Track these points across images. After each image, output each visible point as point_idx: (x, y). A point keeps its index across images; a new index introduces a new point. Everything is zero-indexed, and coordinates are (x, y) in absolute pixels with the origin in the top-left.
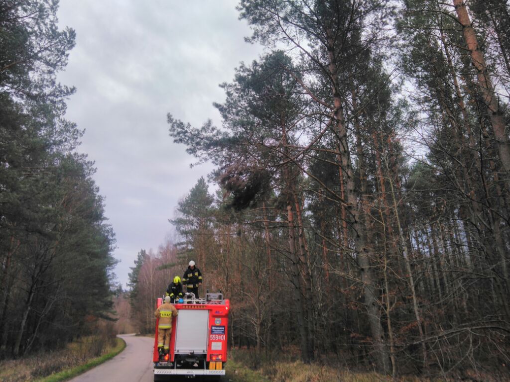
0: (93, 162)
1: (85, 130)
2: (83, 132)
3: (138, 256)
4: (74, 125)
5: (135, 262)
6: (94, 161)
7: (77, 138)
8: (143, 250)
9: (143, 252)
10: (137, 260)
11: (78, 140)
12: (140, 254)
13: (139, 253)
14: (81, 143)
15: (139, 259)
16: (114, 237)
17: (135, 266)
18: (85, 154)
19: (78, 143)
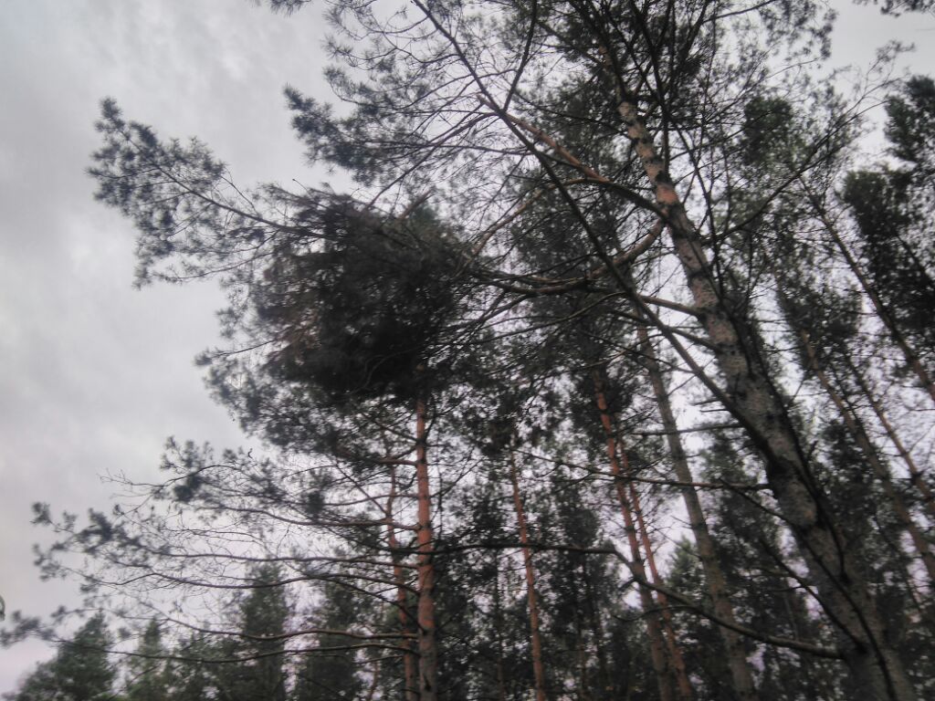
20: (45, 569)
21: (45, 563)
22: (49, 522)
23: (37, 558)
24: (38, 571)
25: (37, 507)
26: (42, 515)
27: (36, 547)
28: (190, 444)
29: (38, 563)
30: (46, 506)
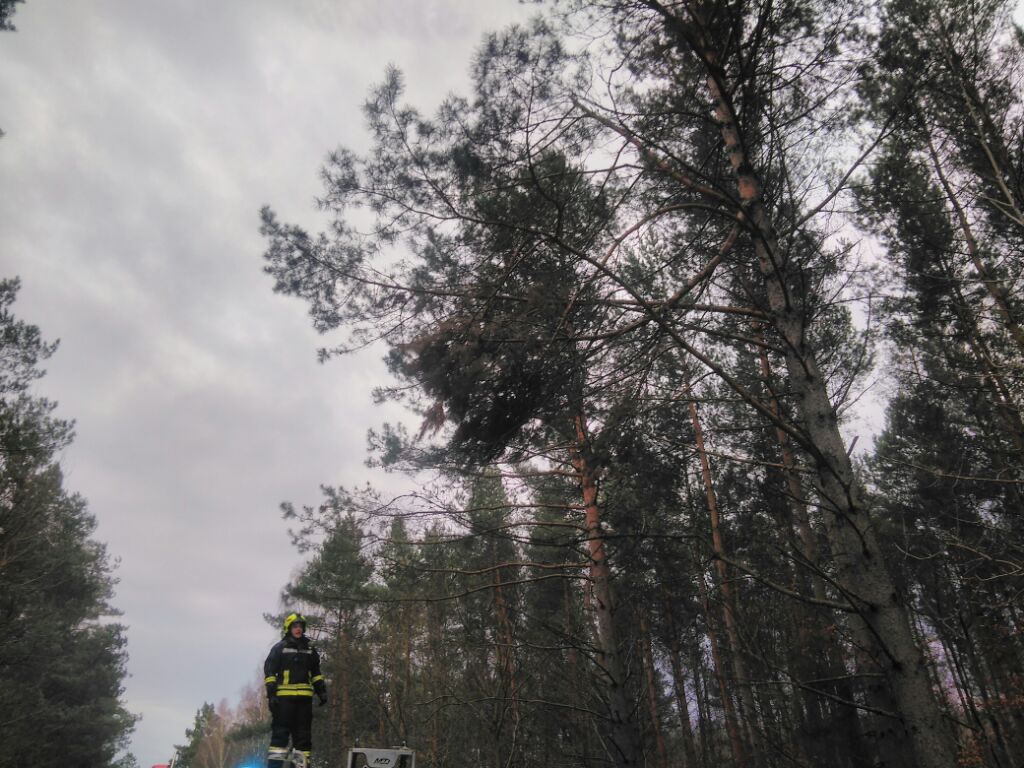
0: (69, 422)
1: (58, 341)
2: (54, 347)
3: (197, 718)
4: (32, 331)
5: (188, 733)
6: (74, 422)
7: (34, 361)
8: (209, 704)
9: (208, 710)
10: (193, 728)
11: (40, 366)
12: (201, 715)
13: (198, 713)
14: (44, 373)
15: (198, 726)
16: (123, 648)
17: (187, 742)
18: (51, 400)
19: (36, 372)
20: (300, 546)
21: (299, 542)
22: (295, 515)
23: (293, 539)
24: (295, 549)
25: (283, 506)
26: (288, 511)
27: (290, 531)
28: (386, 426)
29: (294, 543)
30: (290, 504)
